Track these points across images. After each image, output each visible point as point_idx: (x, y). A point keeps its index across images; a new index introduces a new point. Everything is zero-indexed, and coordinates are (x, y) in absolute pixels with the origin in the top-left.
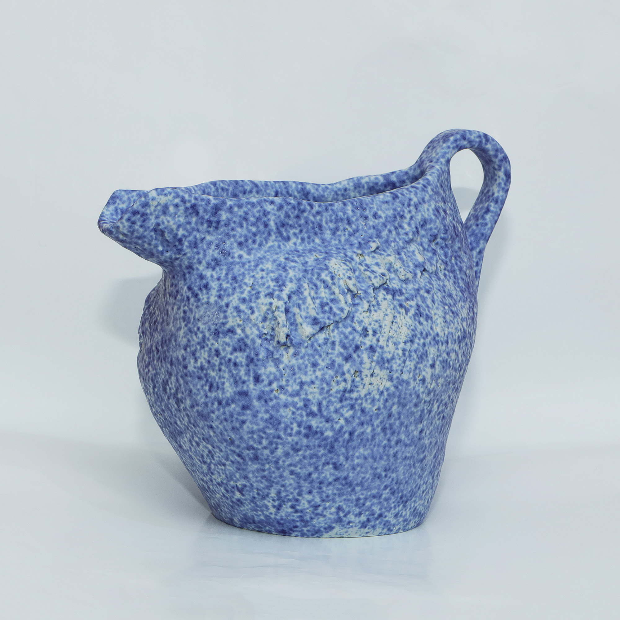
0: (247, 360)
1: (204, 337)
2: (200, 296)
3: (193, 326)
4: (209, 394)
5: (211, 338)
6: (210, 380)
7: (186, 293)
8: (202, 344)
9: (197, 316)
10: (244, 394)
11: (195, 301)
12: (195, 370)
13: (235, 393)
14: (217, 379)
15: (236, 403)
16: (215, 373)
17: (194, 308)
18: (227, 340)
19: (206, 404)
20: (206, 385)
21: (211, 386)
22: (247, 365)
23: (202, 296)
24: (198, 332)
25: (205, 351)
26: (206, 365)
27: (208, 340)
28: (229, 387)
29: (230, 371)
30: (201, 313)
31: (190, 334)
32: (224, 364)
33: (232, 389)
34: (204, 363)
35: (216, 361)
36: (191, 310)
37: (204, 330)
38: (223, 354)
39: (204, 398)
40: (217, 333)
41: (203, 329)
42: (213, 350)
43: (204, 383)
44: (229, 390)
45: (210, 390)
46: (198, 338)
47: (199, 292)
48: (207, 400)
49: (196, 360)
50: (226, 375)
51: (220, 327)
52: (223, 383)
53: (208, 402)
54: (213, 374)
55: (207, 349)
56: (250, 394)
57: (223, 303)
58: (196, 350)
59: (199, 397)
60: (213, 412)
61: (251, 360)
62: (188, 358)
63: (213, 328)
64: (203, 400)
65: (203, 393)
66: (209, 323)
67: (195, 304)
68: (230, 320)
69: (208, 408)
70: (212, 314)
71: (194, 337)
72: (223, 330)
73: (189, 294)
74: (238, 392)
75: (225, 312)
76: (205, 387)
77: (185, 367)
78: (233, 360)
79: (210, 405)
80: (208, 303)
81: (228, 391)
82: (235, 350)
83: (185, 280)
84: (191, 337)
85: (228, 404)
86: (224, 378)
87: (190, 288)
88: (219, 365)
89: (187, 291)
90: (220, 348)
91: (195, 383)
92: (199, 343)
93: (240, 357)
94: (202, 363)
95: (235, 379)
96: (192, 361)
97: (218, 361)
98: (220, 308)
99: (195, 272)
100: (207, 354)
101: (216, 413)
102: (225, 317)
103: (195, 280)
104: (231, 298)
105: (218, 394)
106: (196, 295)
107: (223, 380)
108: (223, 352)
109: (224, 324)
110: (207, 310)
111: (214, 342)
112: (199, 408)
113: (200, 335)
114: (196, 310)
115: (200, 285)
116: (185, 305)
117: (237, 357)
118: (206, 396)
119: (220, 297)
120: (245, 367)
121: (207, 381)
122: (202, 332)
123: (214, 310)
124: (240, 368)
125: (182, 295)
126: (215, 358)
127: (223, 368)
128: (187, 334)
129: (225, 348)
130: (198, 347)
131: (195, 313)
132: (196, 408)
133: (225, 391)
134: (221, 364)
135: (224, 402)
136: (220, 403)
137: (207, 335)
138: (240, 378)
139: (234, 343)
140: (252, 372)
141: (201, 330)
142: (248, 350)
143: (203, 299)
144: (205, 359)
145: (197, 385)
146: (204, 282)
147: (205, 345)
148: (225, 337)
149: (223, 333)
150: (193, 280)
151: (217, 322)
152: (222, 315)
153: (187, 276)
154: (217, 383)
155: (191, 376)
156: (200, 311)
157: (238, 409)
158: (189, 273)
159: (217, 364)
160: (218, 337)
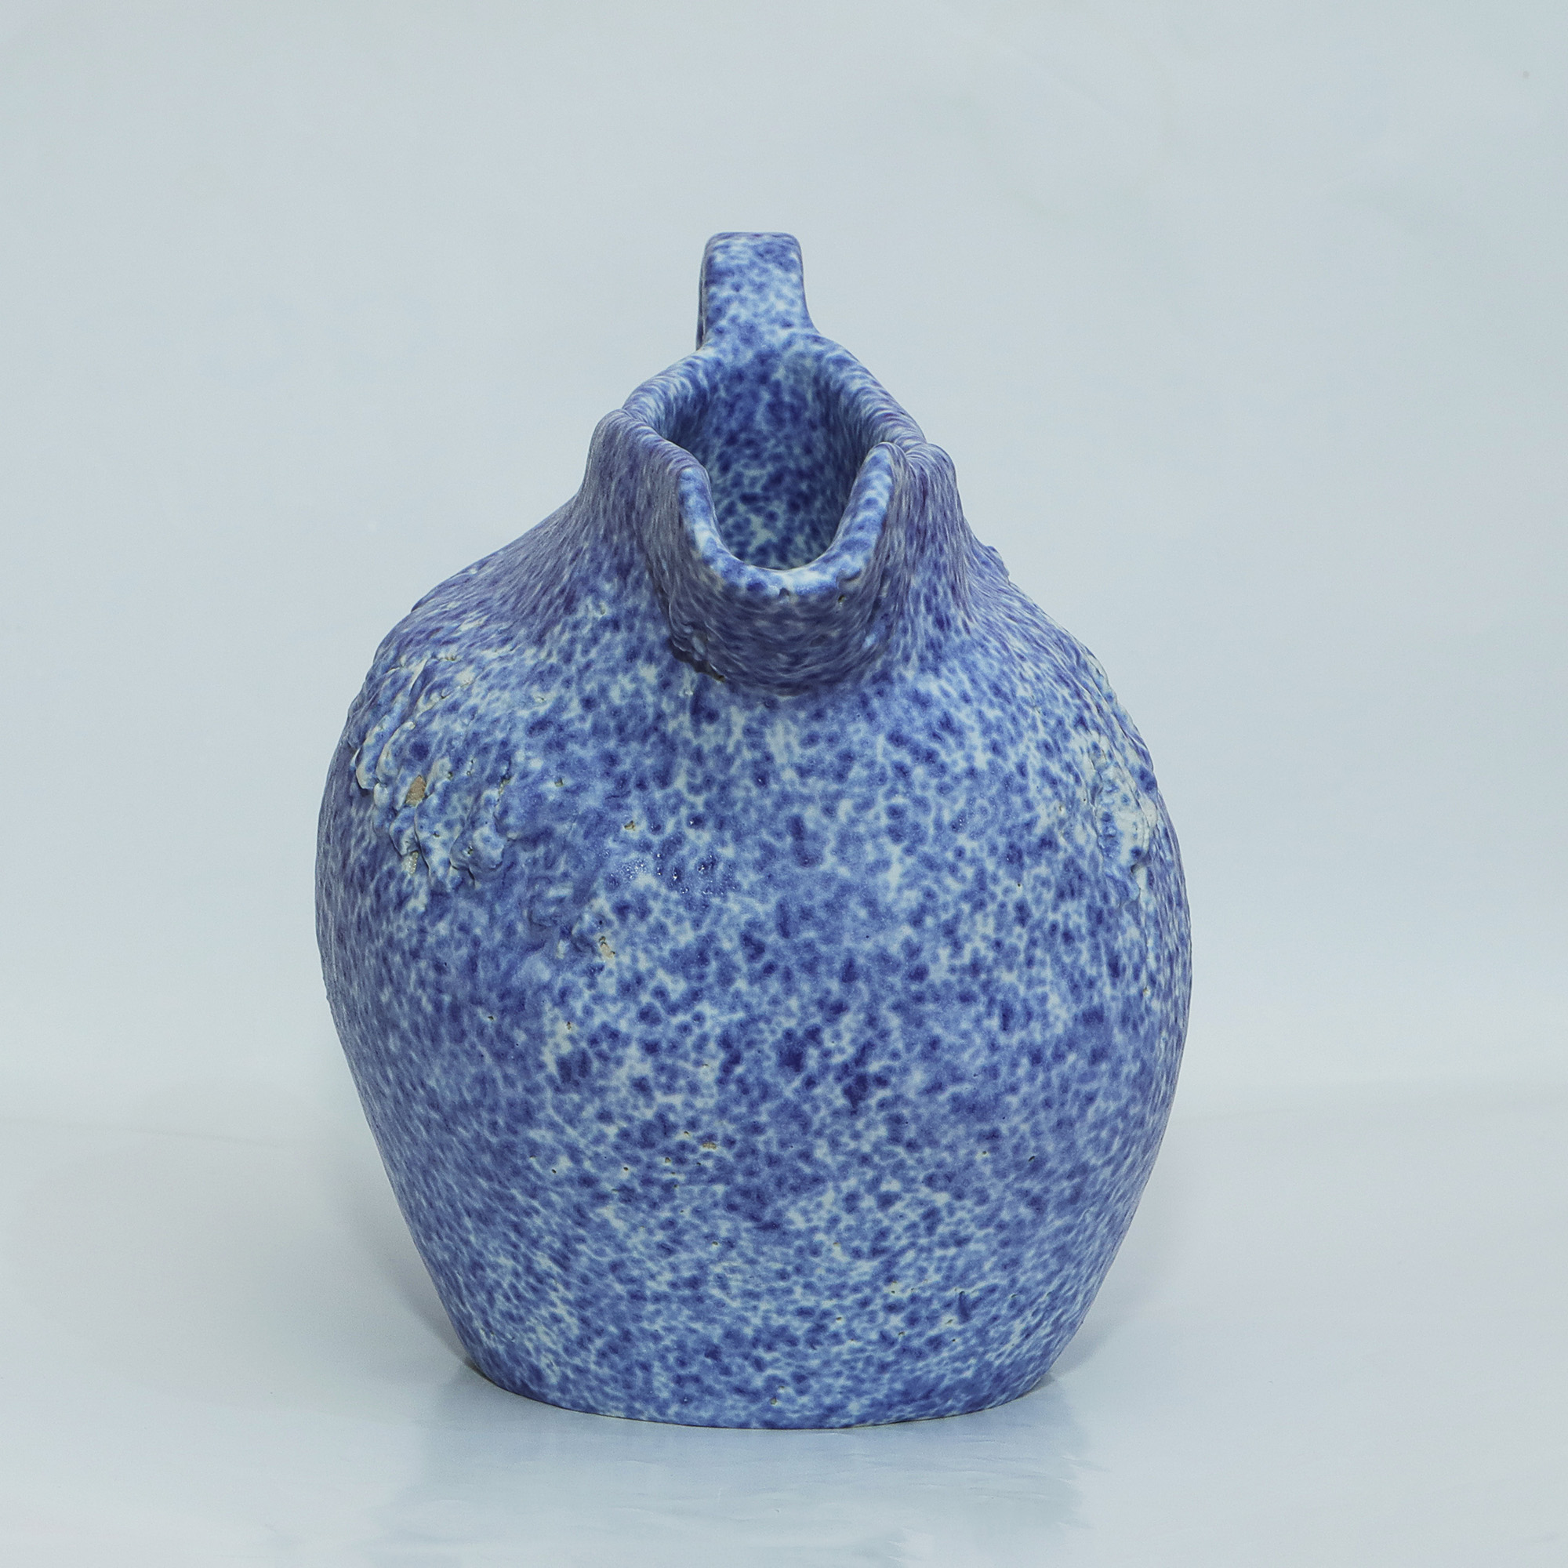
0: (1090, 919)
1: (981, 874)
2: (943, 757)
3: (938, 849)
4: (1002, 1039)
5: (1001, 873)
6: (1000, 997)
7: (886, 754)
8: (978, 897)
9: (947, 817)
10: (1094, 1017)
11: (932, 774)
12: (953, 978)
13: (1076, 1019)
14: (1022, 990)
15: (1078, 1048)
16: (1016, 973)
17: (931, 794)
18: (1043, 870)
19: (992, 1072)
20: (989, 1014)
21: (1007, 1016)
22: (1093, 934)
23: (949, 755)
24: (961, 864)
25: (986, 916)
26: (990, 955)
27: (995, 879)
28: (1060, 1006)
29: (1057, 960)
30: (961, 804)
31: (931, 874)
32: (1041, 942)
33: (1069, 1009)
34: (983, 952)
35: (1018, 937)
36: (921, 803)
37: (979, 855)
38: (1036, 913)
39: (986, 1052)
40: (1014, 857)
41: (973, 851)
42: (1010, 908)
43: (982, 1008)
44: (1061, 1012)
45: (1005, 1027)
46: (963, 879)
47: (935, 746)
48: (996, 1058)
49: (957, 946)
50: (1048, 973)
51: (1021, 837)
52: (1043, 999)
53: (999, 1062)
54: (1007, 978)
55: (992, 907)
56: (1106, 1014)
57: (1010, 767)
58: (957, 918)
59: (966, 1056)
60: (1013, 1089)
61: (1098, 917)
62: (927, 946)
63: (1002, 842)
64: (981, 1061)
65: (983, 1038)
66: (990, 832)
67: (934, 782)
68: (1041, 810)
69: (1000, 1081)
70: (992, 802)
71: (949, 881)
72: (1029, 843)
73: (903, 756)
74: (1084, 1015)
75: (1022, 790)
76: (986, 1023)
77: (920, 974)
78: (1061, 927)
79: (1004, 1070)
80: (972, 773)
81: (1057, 1018)
82: (1061, 895)
83: (871, 717)
84: (938, 881)
85: (1059, 1057)
86: (1042, 982)
87: (897, 739)
88: (1028, 948)
89: (890, 748)
90: (1029, 897)
91: (951, 1017)
92: (966, 896)
93: (1075, 915)
94: (976, 951)
95: (1072, 980)
96: (944, 953)
97: (1025, 937)
98: (1007, 782)
99: (897, 690)
100: (991, 922)
101: (1025, 1089)
102: (1028, 806)
103: (907, 711)
104: (1022, 748)
105: (1030, 1034)
106: (930, 757)
107: (1039, 990)
108: (1037, 908)
109: (1029, 825)
110: (976, 794)
111: (1013, 883)
112: (965, 1089)
113: (969, 872)
114: (942, 800)
115: (929, 725)
116: (893, 792)
117: (1067, 916)
118: (993, 1047)
119: (995, 748)
120: (1088, 939)
121: (992, 1001)
122: (973, 861)
123: (994, 791)
124: (1078, 944)
125: (871, 764)
126: (1018, 929)
127: (1039, 953)
128: (920, 877)
129: (1041, 894)
130: (966, 907)
131: (940, 809)
132: (952, 1090)
133: (1051, 1019)
134: (1033, 943)
135: (1048, 1053)
136: (1036, 1058)
137: (990, 865)
138: (1082, 973)
139: (1058, 874)
140: (1103, 950)
141: (968, 854)
142: (1087, 891)
143: (955, 763)
144: (985, 938)
145: (957, 1021)
146: (936, 713)
147: (986, 896)
148: (1037, 863)
149: (1030, 853)
150: (898, 712)
151: (1008, 824)
152: (1017, 800)
153: (876, 703)
154: (1025, 1000)
155: (937, 998)
156: (955, 801)
157: (1083, 1065)
158: (880, 693)
159: (1022, 945)
160: (1022, 866)
